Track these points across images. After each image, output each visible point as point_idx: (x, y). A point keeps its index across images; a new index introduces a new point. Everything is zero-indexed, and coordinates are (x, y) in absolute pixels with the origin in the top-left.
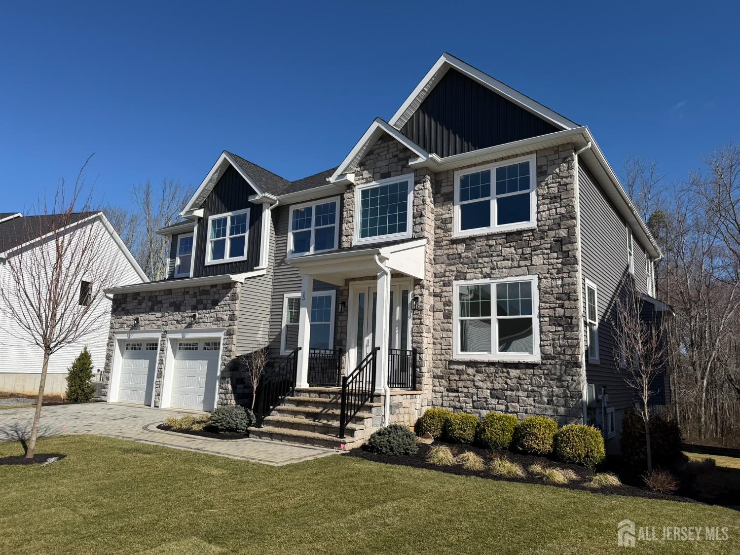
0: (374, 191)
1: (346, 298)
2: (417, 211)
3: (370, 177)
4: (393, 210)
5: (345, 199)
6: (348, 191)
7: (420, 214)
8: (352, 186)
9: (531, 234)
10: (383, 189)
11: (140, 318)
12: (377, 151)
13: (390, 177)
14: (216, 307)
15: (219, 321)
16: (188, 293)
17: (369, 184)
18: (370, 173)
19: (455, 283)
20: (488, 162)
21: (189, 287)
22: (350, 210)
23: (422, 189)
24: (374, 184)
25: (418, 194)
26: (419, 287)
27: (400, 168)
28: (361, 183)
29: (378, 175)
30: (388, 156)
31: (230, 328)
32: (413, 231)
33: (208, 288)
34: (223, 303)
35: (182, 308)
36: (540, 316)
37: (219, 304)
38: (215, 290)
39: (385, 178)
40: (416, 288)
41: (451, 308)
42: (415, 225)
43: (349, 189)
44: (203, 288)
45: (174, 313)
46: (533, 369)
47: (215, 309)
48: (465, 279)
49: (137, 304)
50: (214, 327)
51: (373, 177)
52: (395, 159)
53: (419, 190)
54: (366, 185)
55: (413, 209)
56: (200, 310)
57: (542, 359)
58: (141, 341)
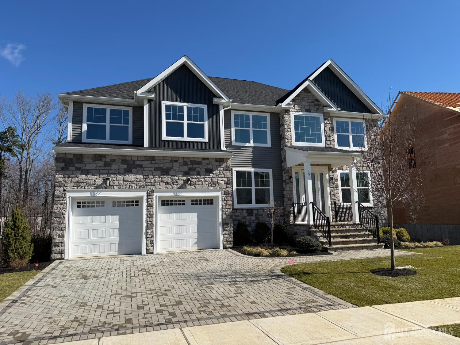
0: (301, 117)
1: (291, 174)
2: (327, 134)
3: (299, 109)
4: (313, 130)
5: (285, 118)
6: (286, 113)
7: (328, 135)
8: (288, 111)
9: (366, 153)
10: (307, 118)
11: (110, 178)
12: (302, 96)
13: (310, 112)
14: (211, 174)
15: (215, 184)
16: (176, 161)
17: (298, 113)
18: (299, 107)
19: (338, 171)
20: (348, 118)
21: (178, 157)
22: (288, 125)
23: (328, 123)
24: (301, 114)
25: (327, 125)
26: (332, 172)
27: (316, 109)
28: (294, 111)
29: (304, 109)
30: (309, 101)
31: (227, 189)
32: (326, 144)
33: (201, 160)
34: (216, 171)
35: (171, 173)
36: (372, 188)
37: (213, 172)
38: (207, 161)
39: (308, 112)
40: (330, 172)
41: (337, 183)
42: (327, 140)
43: (286, 112)
44: (195, 159)
45: (162, 176)
46: (372, 209)
47: (209, 175)
48: (343, 169)
49: (103, 165)
50: (212, 189)
51: (301, 110)
52: (313, 104)
53: (327, 123)
54: (296, 113)
55: (325, 132)
56: (193, 175)
57: (374, 205)
58: (105, 199)
